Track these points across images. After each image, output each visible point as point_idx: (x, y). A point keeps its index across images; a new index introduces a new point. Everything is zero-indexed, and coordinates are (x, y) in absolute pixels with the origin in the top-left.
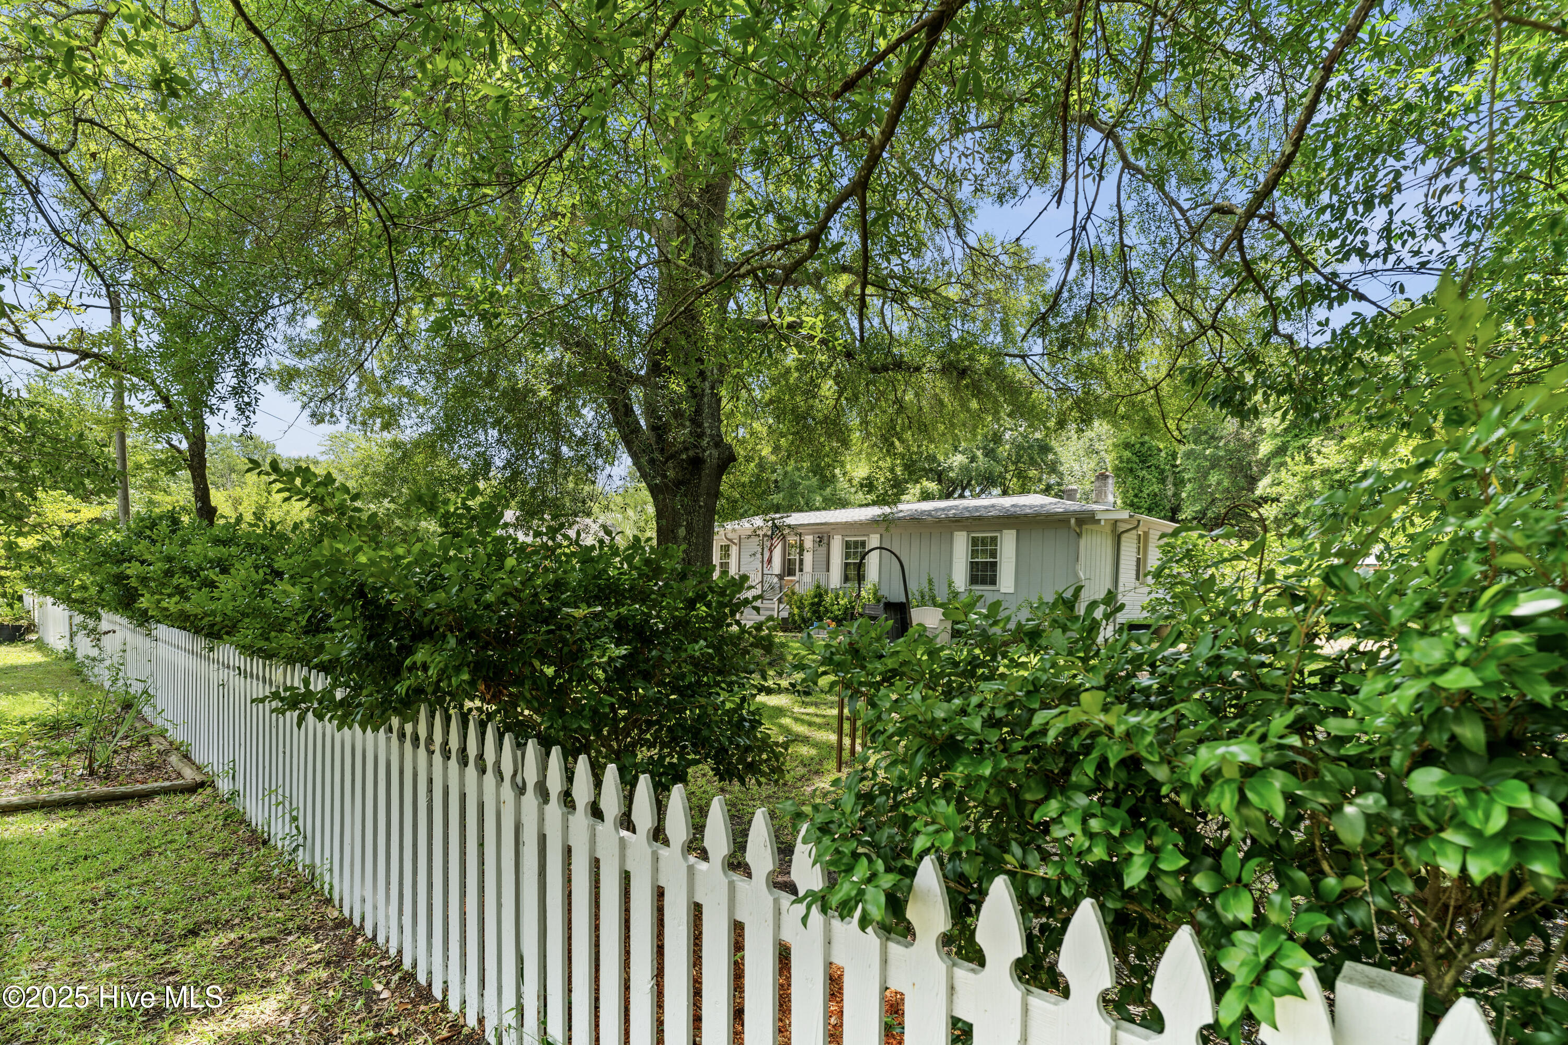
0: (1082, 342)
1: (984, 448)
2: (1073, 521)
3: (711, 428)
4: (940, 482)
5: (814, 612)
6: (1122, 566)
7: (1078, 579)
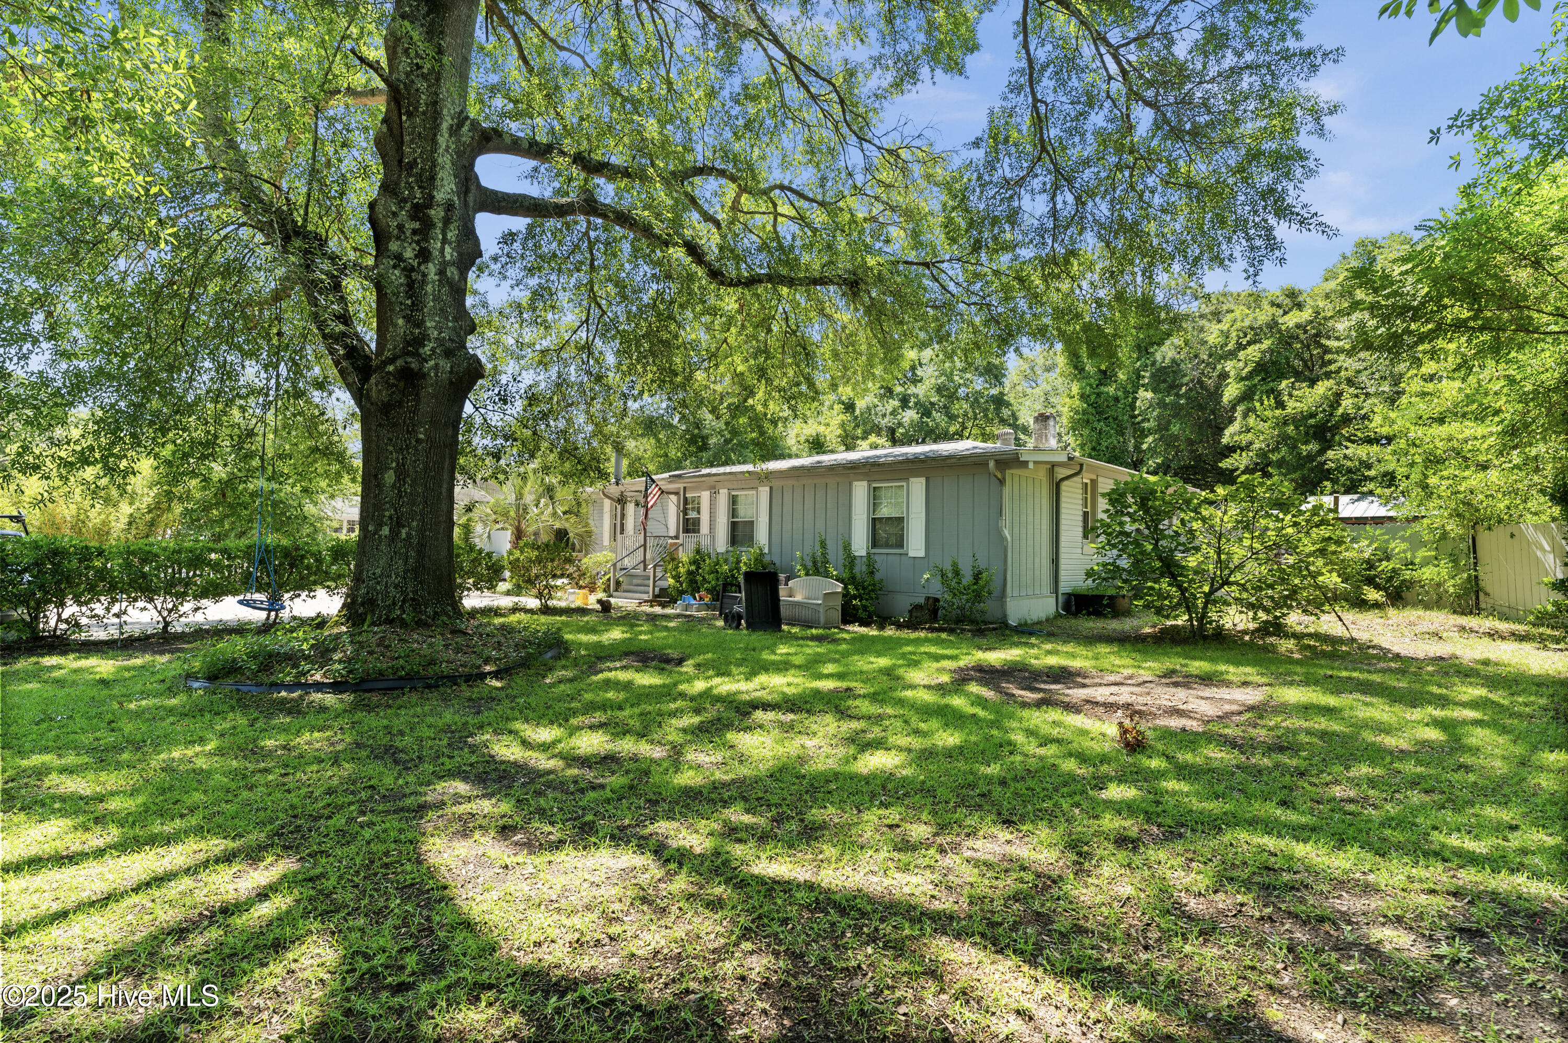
2: (992, 464)
6: (1063, 522)
7: (1002, 539)
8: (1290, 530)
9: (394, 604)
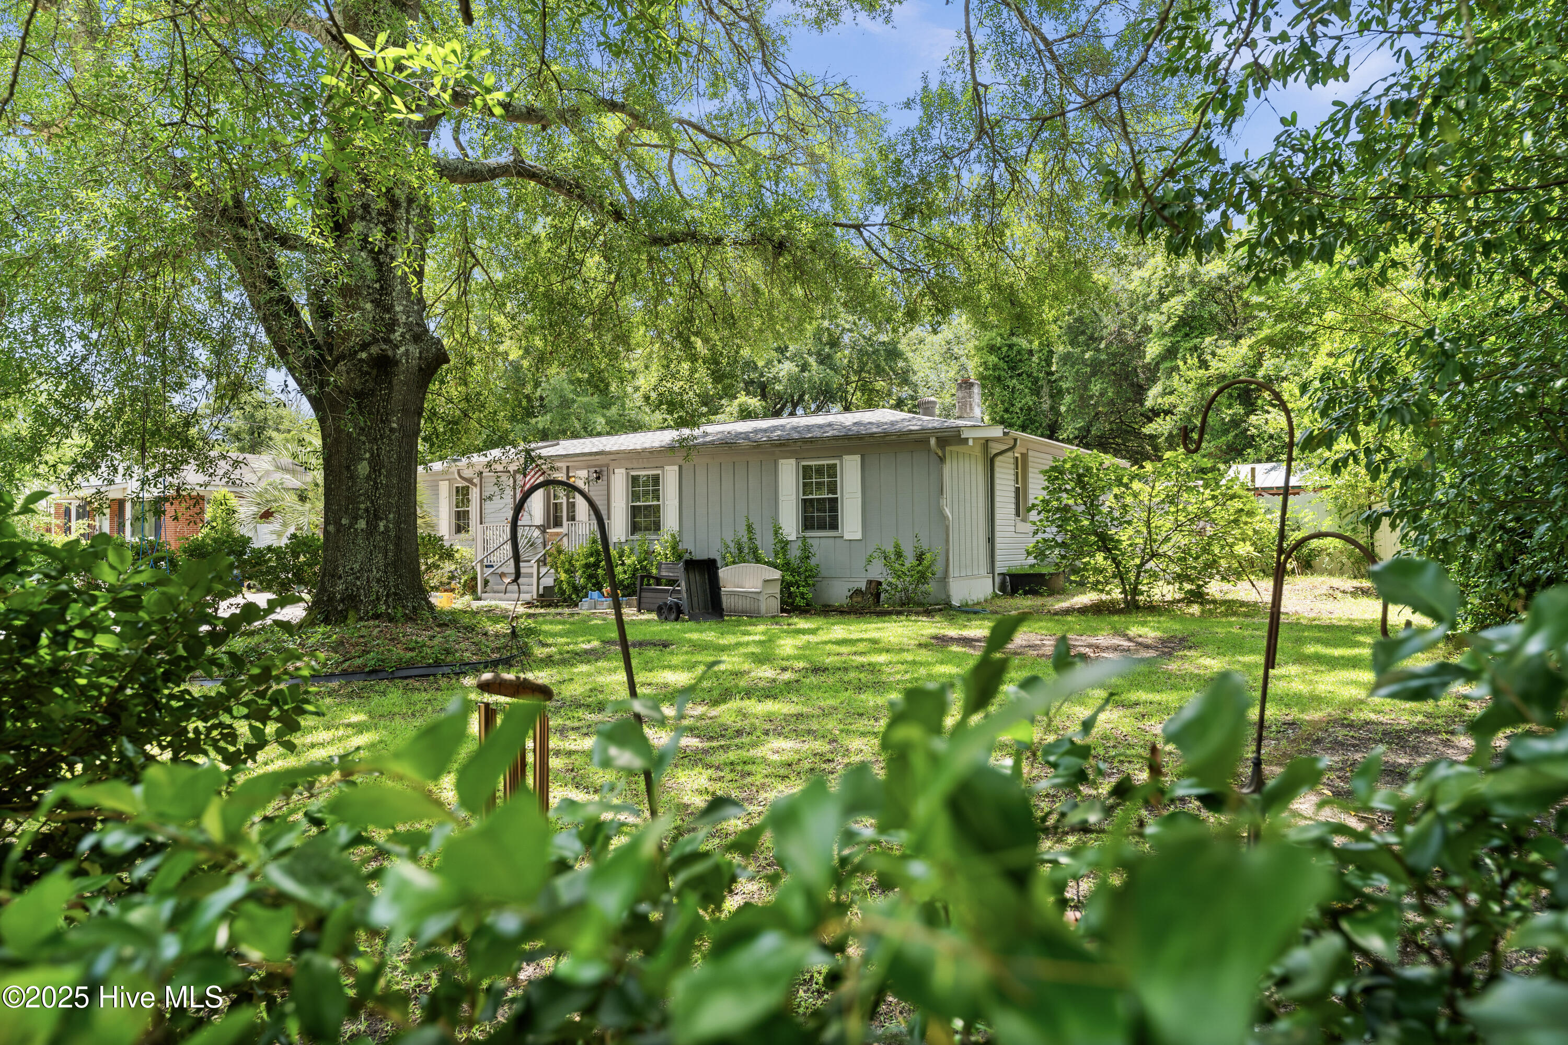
0: (930, 212)
1: (819, 354)
2: (933, 441)
3: (407, 313)
4: (764, 396)
5: (590, 577)
6: (998, 499)
7: (944, 517)
8: (1210, 504)
9: (378, 599)
